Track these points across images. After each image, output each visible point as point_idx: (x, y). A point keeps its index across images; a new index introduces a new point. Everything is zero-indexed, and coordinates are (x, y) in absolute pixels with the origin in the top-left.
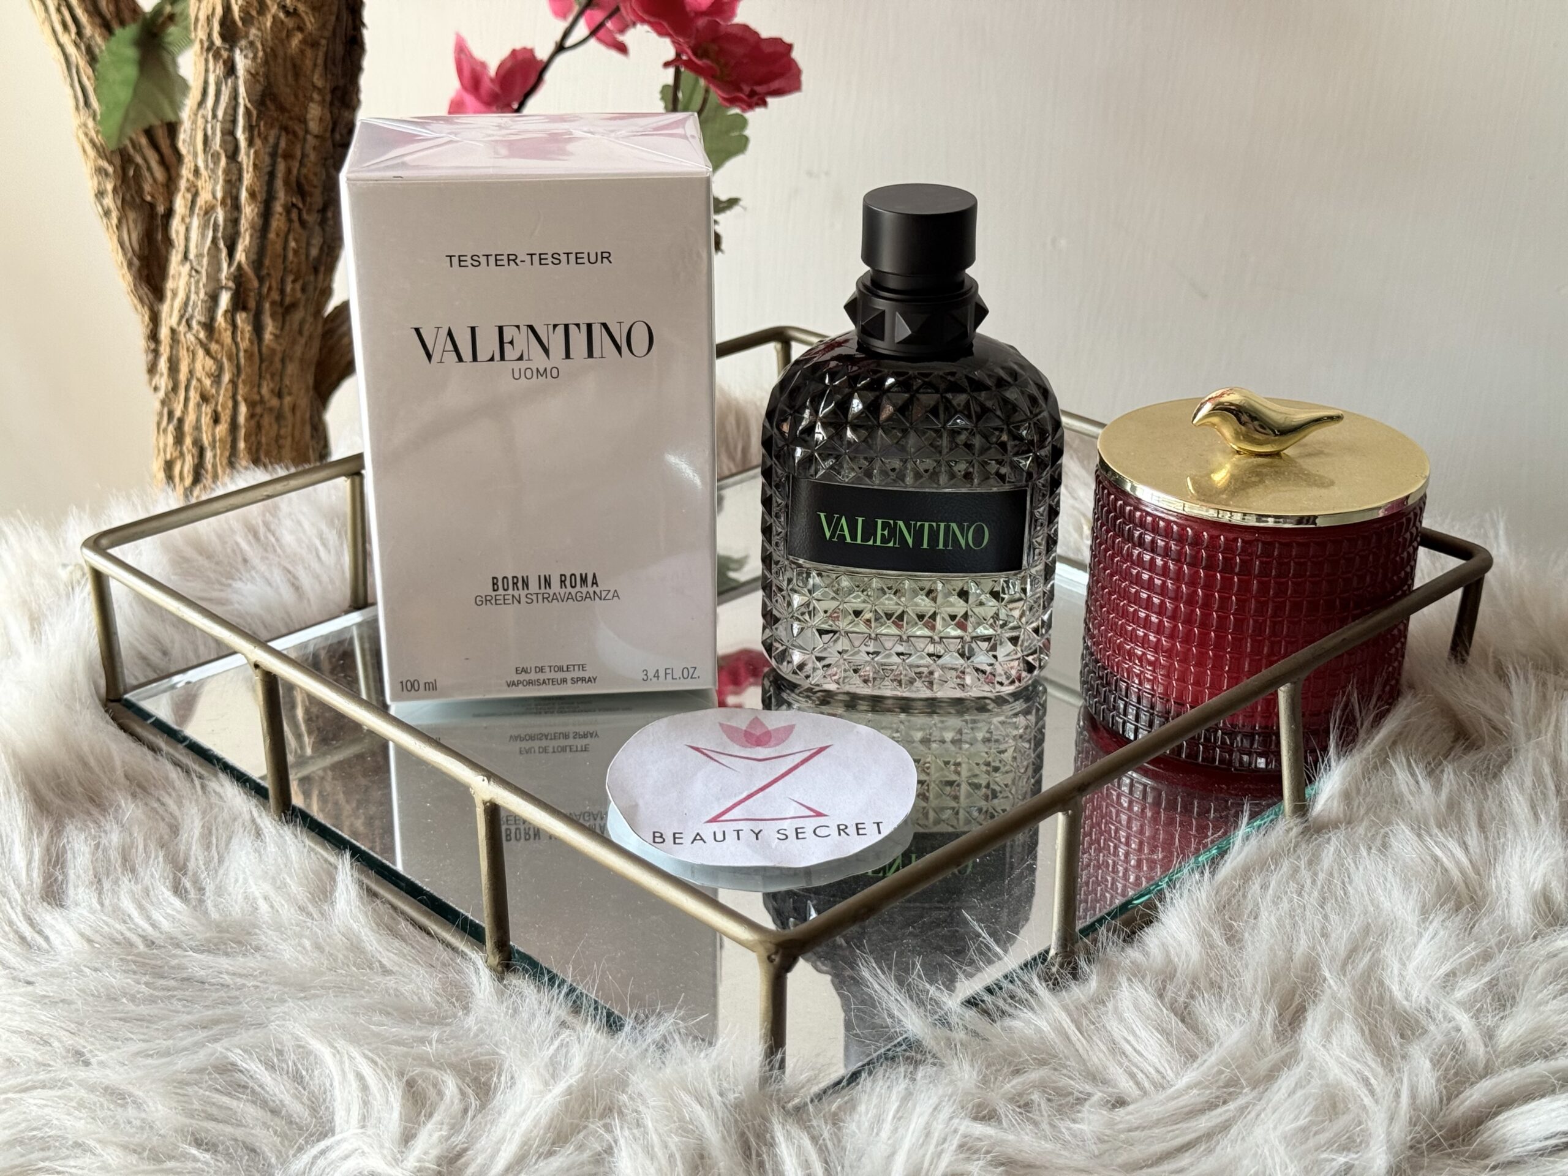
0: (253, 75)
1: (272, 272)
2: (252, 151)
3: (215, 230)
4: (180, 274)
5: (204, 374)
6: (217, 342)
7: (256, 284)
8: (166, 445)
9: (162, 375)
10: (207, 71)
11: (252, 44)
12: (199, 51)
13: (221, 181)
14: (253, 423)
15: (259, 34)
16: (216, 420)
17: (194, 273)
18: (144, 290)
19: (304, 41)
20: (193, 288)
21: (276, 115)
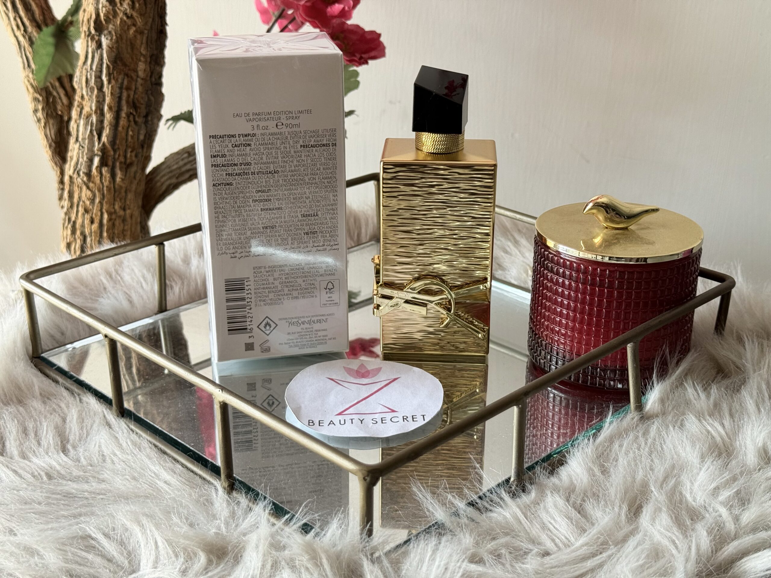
0: (110, 49)
1: (120, 147)
2: (110, 86)
3: (92, 126)
4: (74, 149)
5: (86, 199)
6: (93, 182)
7: (112, 153)
10: (88, 46)
11: (110, 33)
12: (84, 37)
13: (94, 101)
14: (111, 223)
15: (114, 27)
16: (92, 222)
17: (81, 148)
18: (57, 159)
19: (136, 31)
20: (81, 155)
21: (122, 68)
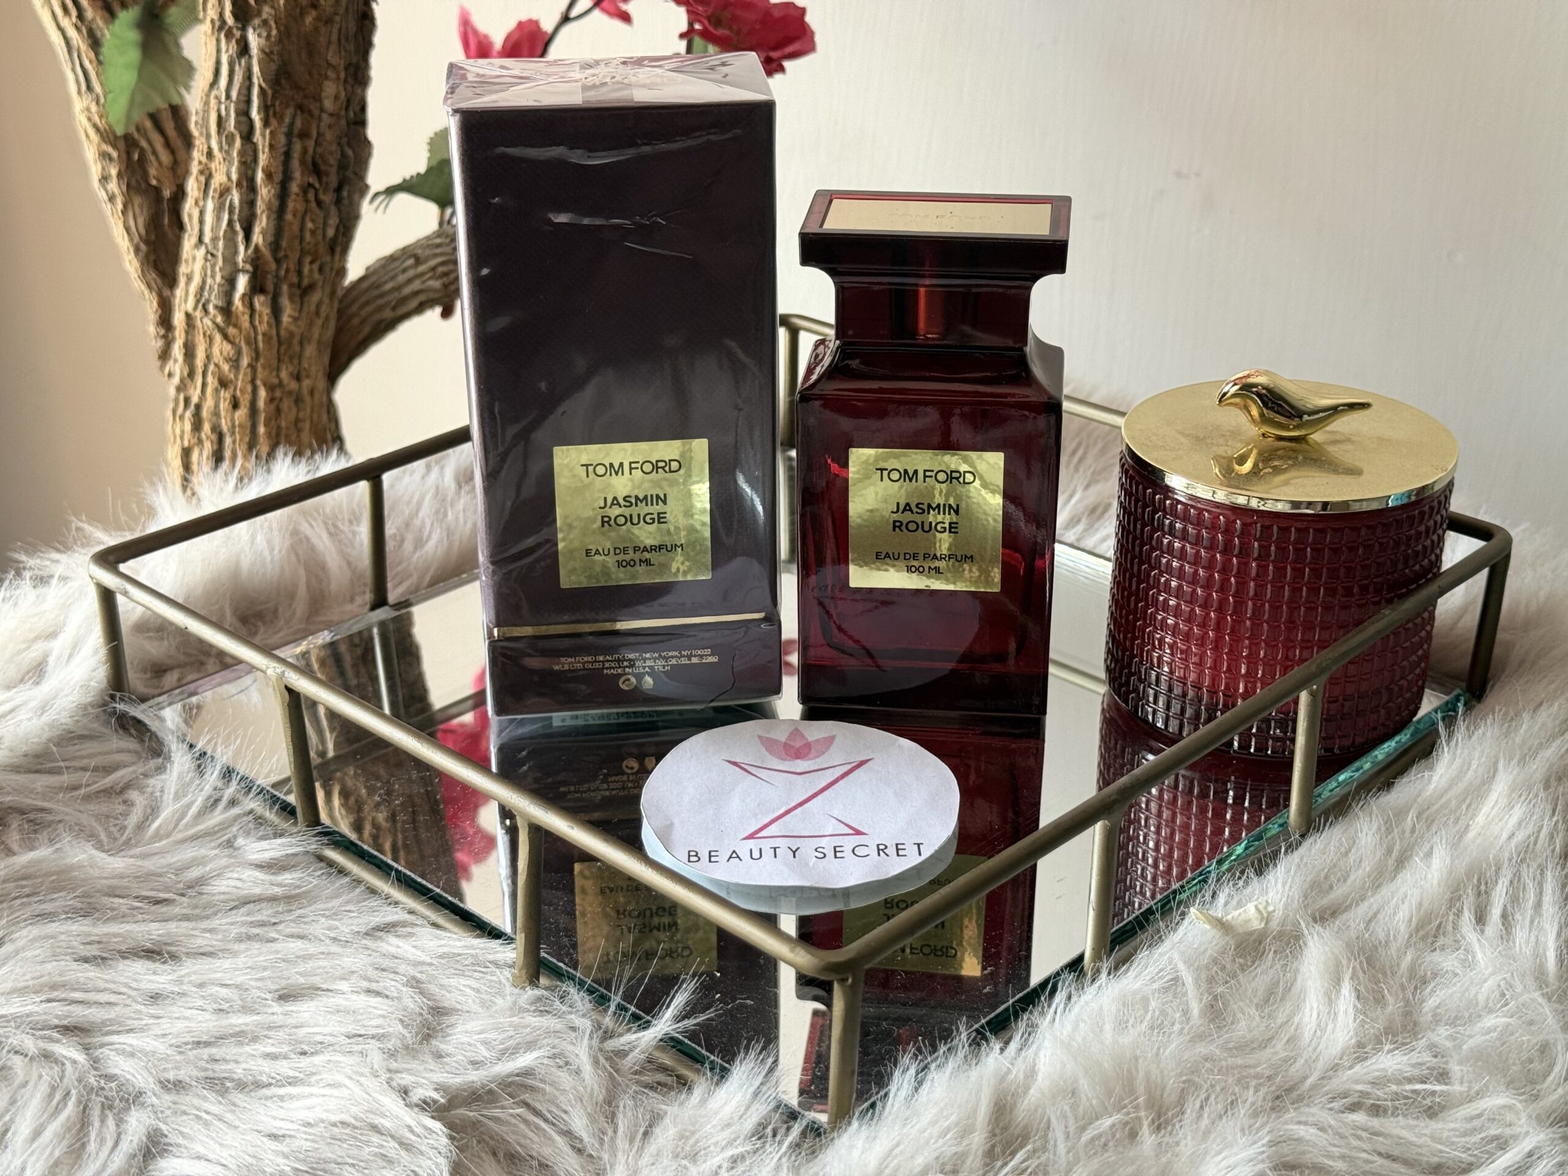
0: (267, 55)
1: (289, 253)
2: (268, 131)
3: (231, 212)
4: (194, 258)
5: (221, 359)
6: (235, 326)
7: (273, 266)
8: (183, 432)
9: (176, 361)
10: (219, 51)
11: (265, 23)
12: (209, 31)
13: (236, 163)
14: (273, 407)
15: (273, 12)
16: (235, 405)
17: (209, 257)
18: (152, 275)
19: (318, 19)
20: (209, 272)
21: (291, 93)
